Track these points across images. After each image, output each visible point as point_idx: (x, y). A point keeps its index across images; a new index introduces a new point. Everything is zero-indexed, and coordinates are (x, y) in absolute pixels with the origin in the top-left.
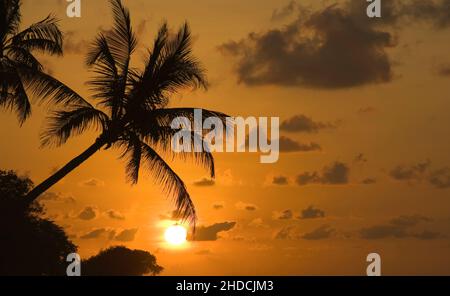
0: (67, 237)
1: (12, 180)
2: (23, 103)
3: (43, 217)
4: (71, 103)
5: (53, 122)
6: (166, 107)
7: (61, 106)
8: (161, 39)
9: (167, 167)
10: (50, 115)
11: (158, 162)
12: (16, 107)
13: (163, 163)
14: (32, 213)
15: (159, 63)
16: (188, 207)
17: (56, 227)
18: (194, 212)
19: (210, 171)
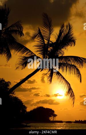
0: (23, 103)
1: (3, 82)
2: (9, 54)
3: (14, 96)
4: (28, 54)
5: (21, 60)
6: (63, 56)
7: (24, 55)
8: (62, 30)
9: (64, 78)
10: (20, 58)
11: (61, 76)
12: (6, 55)
13: (62, 77)
14: (10, 94)
15: (61, 39)
16: (71, 94)
17: (19, 99)
18: (74, 96)
19: (79, 80)
